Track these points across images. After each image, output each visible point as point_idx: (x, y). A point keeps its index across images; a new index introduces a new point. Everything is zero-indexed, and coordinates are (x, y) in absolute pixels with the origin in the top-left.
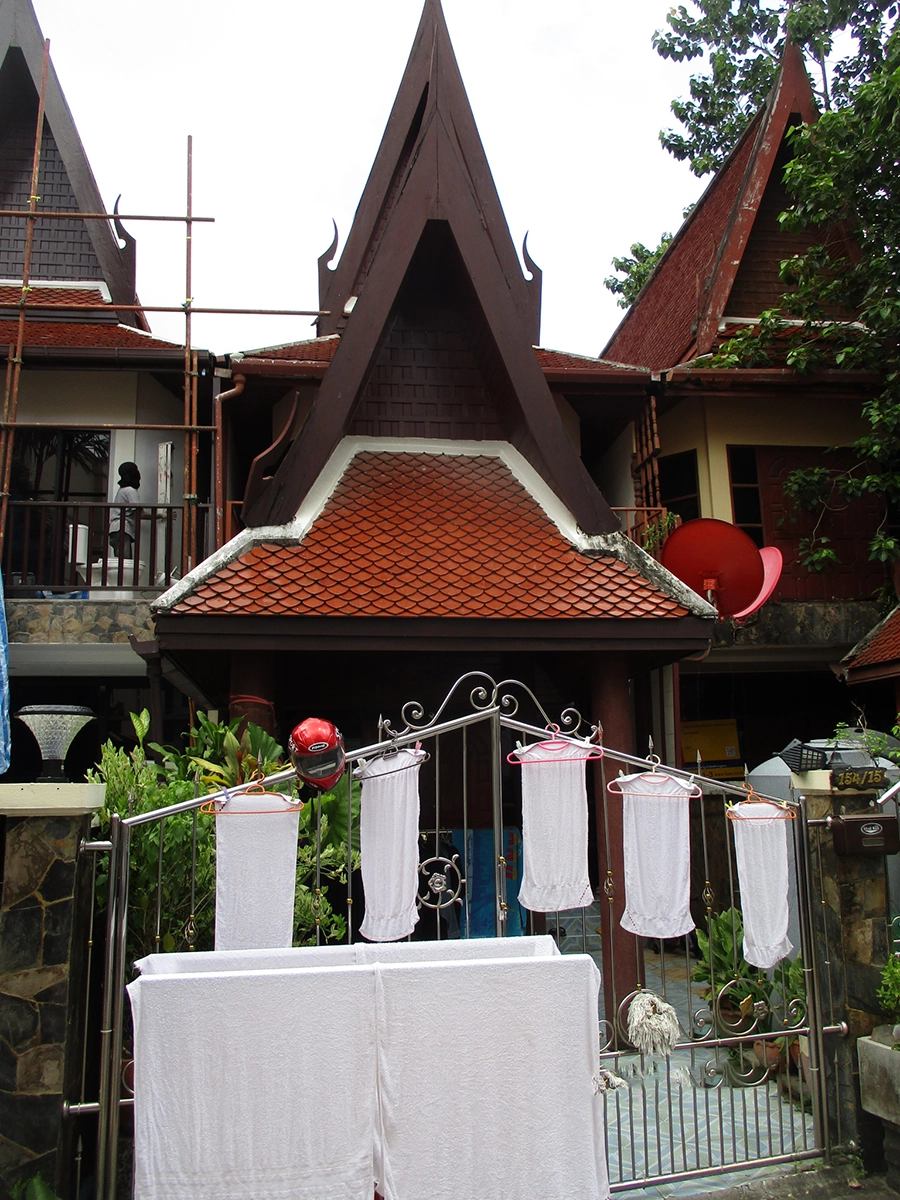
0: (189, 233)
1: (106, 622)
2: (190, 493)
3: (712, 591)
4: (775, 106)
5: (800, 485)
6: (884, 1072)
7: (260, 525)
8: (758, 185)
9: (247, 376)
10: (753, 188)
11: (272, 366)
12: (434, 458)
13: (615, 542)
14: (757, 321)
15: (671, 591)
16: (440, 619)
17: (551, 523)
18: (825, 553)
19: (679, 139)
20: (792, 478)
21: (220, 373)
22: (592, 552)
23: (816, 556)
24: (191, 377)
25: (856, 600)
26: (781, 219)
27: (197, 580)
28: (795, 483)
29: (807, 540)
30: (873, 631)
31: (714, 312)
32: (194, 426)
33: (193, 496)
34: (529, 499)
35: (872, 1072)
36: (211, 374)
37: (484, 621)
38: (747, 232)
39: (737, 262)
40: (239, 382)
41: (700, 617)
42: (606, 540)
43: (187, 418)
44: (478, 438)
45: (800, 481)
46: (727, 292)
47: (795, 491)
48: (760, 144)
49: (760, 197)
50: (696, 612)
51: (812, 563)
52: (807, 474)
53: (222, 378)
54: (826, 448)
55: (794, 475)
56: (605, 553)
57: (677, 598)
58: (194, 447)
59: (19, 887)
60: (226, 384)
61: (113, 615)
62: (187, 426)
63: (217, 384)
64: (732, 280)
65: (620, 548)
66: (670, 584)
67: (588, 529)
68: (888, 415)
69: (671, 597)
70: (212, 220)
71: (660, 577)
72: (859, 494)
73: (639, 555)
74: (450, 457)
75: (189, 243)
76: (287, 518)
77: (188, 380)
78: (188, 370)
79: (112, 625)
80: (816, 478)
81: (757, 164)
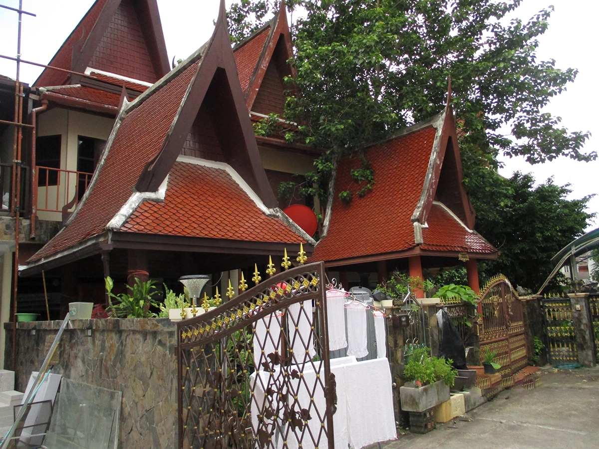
0: (20, 18)
2: (17, 159)
4: (275, 29)
5: (285, 188)
6: (411, 396)
8: (267, 59)
9: (49, 101)
10: (265, 60)
11: (65, 99)
12: (202, 167)
13: (278, 212)
14: (267, 116)
16: (227, 240)
17: (253, 201)
20: (281, 185)
21: (32, 96)
22: (270, 215)
24: (20, 97)
26: (286, 79)
27: (127, 215)
28: (283, 187)
31: (248, 110)
32: (20, 123)
33: (19, 161)
34: (241, 190)
35: (406, 397)
36: (27, 96)
37: (242, 241)
38: (262, 78)
39: (257, 89)
40: (44, 104)
41: (310, 244)
42: (274, 210)
43: (16, 118)
44: (216, 160)
45: (284, 186)
46: (253, 101)
48: (269, 42)
49: (267, 65)
50: (310, 242)
52: (287, 184)
53: (34, 100)
54: (293, 174)
55: (282, 184)
56: (275, 216)
57: (302, 236)
58: (20, 135)
60: (36, 104)
62: (16, 123)
63: (30, 104)
64: (255, 97)
65: (279, 214)
66: (299, 230)
67: (268, 207)
68: (325, 166)
70: (35, 15)
71: (295, 227)
73: (287, 218)
74: (208, 167)
75: (20, 24)
77: (17, 98)
78: (17, 93)
80: (291, 186)
81: (268, 50)
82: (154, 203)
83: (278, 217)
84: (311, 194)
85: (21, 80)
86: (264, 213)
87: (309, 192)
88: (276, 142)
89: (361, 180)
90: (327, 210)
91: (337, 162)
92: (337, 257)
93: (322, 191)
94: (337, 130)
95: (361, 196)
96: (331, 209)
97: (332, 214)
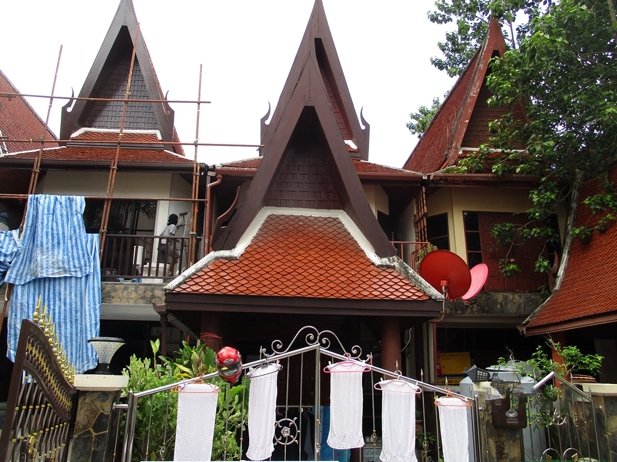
0: (199, 109)
1: (149, 294)
2: (193, 231)
3: (445, 286)
4: (486, 47)
7: (219, 250)
8: (478, 84)
9: (222, 175)
10: (475, 85)
11: (235, 171)
12: (306, 218)
13: (394, 261)
15: (421, 286)
16: (304, 298)
17: (362, 251)
18: (512, 267)
19: (440, 61)
21: (210, 174)
22: (382, 266)
23: (507, 268)
24: (196, 176)
25: (530, 292)
26: (489, 102)
27: (187, 276)
29: (503, 260)
30: (538, 308)
31: (456, 145)
32: (196, 199)
33: (194, 233)
36: (206, 174)
37: (326, 299)
38: (472, 106)
39: (467, 121)
40: (219, 178)
42: (389, 260)
43: (193, 195)
44: (329, 209)
46: (463, 135)
47: (497, 235)
48: (478, 65)
49: (479, 90)
50: (433, 297)
51: (506, 272)
52: (503, 226)
53: (211, 176)
55: (496, 226)
56: (388, 267)
57: (423, 290)
58: (196, 209)
59: (83, 426)
60: (213, 179)
61: (152, 291)
62: (193, 199)
63: (208, 179)
64: (465, 130)
65: (396, 264)
66: (421, 283)
67: (380, 254)
68: (542, 198)
69: (421, 290)
70: (210, 102)
72: (530, 237)
73: (405, 268)
74: (314, 217)
75: (198, 113)
76: (232, 246)
77: (194, 177)
78: (195, 172)
79: (152, 296)
80: (507, 229)
81: (477, 74)
82: (225, 261)
83: (394, 267)
84: (536, 235)
85: (199, 161)
86: (373, 264)
87: (532, 233)
89: (595, 209)
92: (562, 318)
93: (549, 230)
95: (602, 232)
96: (568, 253)
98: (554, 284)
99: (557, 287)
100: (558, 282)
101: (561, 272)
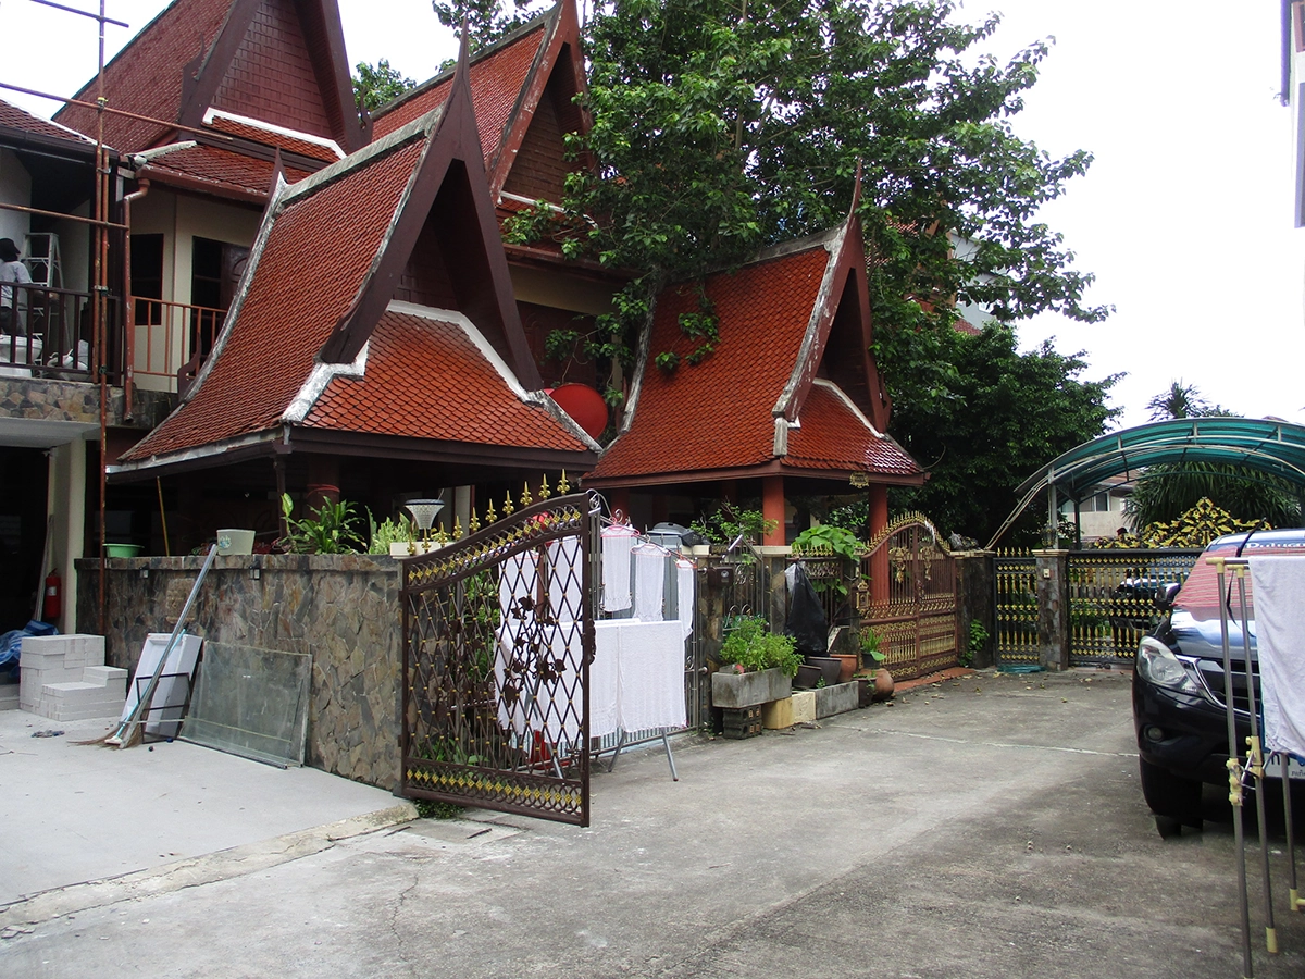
0: (102, 33)
1: (17, 398)
2: (101, 285)
4: (554, 33)
5: (559, 342)
7: (334, 363)
8: (536, 93)
9: (151, 182)
10: (532, 95)
11: (180, 178)
12: (421, 320)
13: (542, 397)
15: (576, 433)
16: (460, 443)
17: (502, 379)
19: (448, 9)
20: (553, 335)
21: (123, 172)
22: (529, 402)
24: (103, 175)
26: (567, 139)
28: (556, 339)
31: (496, 187)
32: (106, 222)
33: (105, 288)
34: (484, 359)
36: (114, 171)
37: (484, 445)
38: (525, 128)
39: (515, 151)
40: (144, 186)
41: (593, 452)
42: (536, 395)
43: (99, 213)
44: (443, 308)
45: (558, 338)
46: (507, 173)
47: (555, 345)
48: (541, 61)
49: (536, 104)
50: (591, 448)
52: (563, 334)
53: (124, 178)
55: (555, 332)
56: (537, 404)
57: (581, 439)
58: (106, 242)
61: (24, 391)
62: (98, 221)
63: (121, 184)
64: (510, 165)
65: (544, 401)
66: (576, 429)
67: (527, 389)
68: (633, 307)
69: (577, 438)
70: (127, 26)
71: (570, 424)
73: (556, 408)
75: (101, 42)
76: (350, 360)
77: (100, 177)
78: (99, 167)
79: (23, 401)
80: (569, 338)
81: (538, 76)
82: (349, 382)
83: (542, 405)
84: (607, 354)
86: (519, 399)
87: (602, 351)
88: (546, 256)
89: (695, 334)
90: (634, 384)
91: (656, 295)
92: (644, 470)
93: (626, 349)
94: (654, 242)
95: (694, 364)
96: (641, 382)
97: (641, 391)
98: (622, 423)
99: (626, 428)
100: (628, 421)
101: (631, 407)
